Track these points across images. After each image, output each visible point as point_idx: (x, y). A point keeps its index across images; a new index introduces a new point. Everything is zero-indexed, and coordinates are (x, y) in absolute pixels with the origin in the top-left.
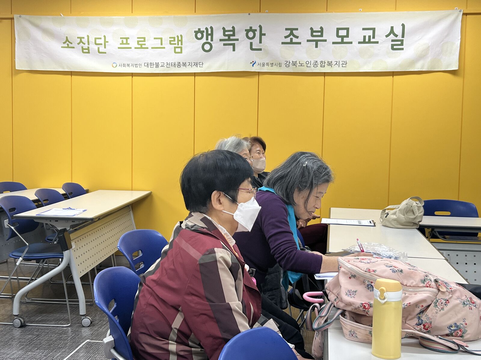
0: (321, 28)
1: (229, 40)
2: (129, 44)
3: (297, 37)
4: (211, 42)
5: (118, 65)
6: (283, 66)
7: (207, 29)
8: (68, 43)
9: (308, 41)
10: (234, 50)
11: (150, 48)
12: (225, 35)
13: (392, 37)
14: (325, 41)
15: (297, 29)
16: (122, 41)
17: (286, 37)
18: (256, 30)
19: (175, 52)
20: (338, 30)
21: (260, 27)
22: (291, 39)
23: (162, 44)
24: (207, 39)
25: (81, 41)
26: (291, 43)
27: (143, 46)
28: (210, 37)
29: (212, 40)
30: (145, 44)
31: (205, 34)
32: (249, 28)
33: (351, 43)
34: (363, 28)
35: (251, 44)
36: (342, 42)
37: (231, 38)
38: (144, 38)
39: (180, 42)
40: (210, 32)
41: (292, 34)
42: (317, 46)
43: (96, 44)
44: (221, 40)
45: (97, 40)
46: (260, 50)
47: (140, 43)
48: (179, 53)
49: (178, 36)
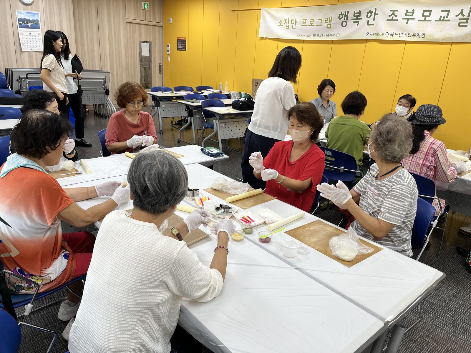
0: (413, 10)
1: (357, 19)
3: (396, 16)
5: (300, 35)
6: (385, 35)
7: (345, 12)
8: (280, 23)
9: (403, 19)
10: (358, 25)
11: (315, 25)
12: (354, 16)
13: (461, 17)
14: (414, 19)
15: (397, 11)
16: (303, 21)
17: (389, 16)
18: (373, 12)
19: (327, 28)
20: (424, 11)
21: (376, 9)
22: (392, 18)
23: (321, 23)
24: (344, 19)
25: (286, 22)
26: (392, 20)
28: (346, 17)
29: (347, 20)
30: (313, 23)
31: (344, 16)
32: (369, 11)
33: (431, 21)
34: (441, 11)
35: (368, 21)
36: (425, 20)
38: (314, 19)
39: (330, 21)
40: (346, 15)
41: (393, 14)
42: (407, 23)
43: (292, 23)
44: (352, 19)
45: (292, 21)
46: (373, 25)
47: (311, 22)
48: (329, 28)
49: (330, 18)
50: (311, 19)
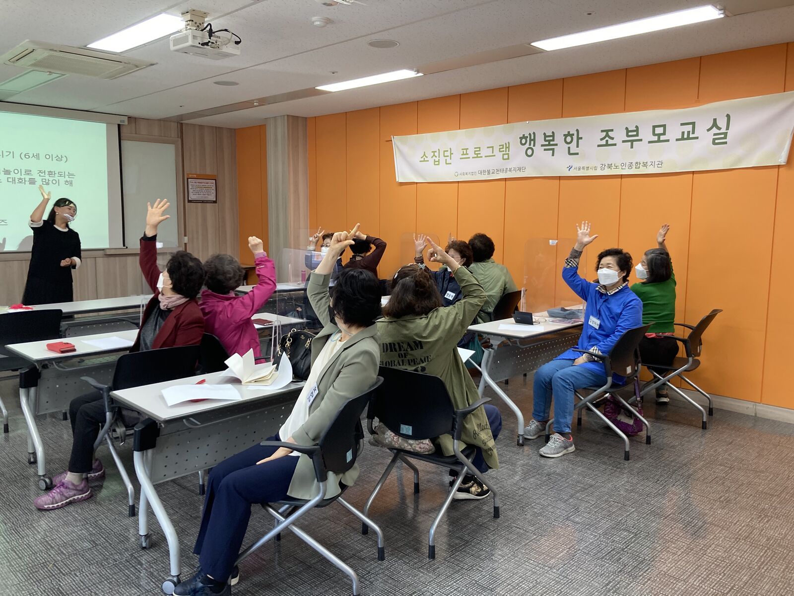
0: (637, 127)
1: (549, 145)
2: (468, 154)
3: (612, 138)
4: (533, 148)
5: (459, 174)
6: (599, 169)
7: (530, 134)
8: (424, 157)
9: (624, 141)
10: (553, 155)
11: (484, 157)
12: (545, 140)
13: (715, 130)
14: (641, 140)
15: (612, 130)
16: (463, 152)
17: (602, 139)
18: (573, 135)
19: (503, 159)
20: (654, 127)
21: (577, 131)
22: (607, 141)
23: (493, 153)
24: (530, 145)
25: (434, 155)
26: (607, 145)
27: (479, 155)
28: (532, 142)
29: (534, 146)
30: (480, 154)
31: (528, 139)
32: (567, 133)
33: (668, 141)
34: (681, 124)
35: (569, 148)
36: (659, 141)
37: (551, 143)
38: (480, 148)
39: (507, 149)
40: (532, 138)
41: (607, 135)
42: (632, 147)
43: (444, 156)
44: (542, 146)
45: (445, 152)
46: (577, 154)
47: (476, 153)
48: (506, 159)
49: (506, 144)
50: (475, 148)
